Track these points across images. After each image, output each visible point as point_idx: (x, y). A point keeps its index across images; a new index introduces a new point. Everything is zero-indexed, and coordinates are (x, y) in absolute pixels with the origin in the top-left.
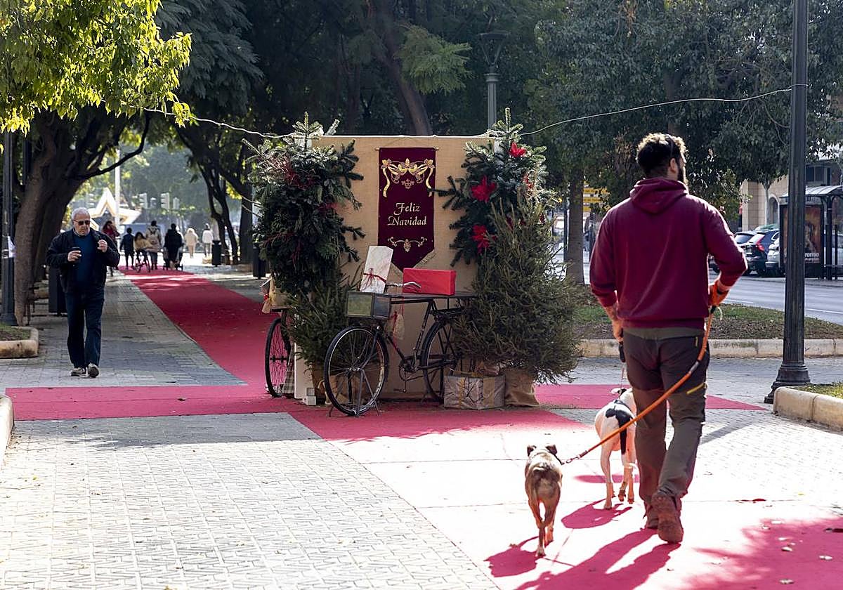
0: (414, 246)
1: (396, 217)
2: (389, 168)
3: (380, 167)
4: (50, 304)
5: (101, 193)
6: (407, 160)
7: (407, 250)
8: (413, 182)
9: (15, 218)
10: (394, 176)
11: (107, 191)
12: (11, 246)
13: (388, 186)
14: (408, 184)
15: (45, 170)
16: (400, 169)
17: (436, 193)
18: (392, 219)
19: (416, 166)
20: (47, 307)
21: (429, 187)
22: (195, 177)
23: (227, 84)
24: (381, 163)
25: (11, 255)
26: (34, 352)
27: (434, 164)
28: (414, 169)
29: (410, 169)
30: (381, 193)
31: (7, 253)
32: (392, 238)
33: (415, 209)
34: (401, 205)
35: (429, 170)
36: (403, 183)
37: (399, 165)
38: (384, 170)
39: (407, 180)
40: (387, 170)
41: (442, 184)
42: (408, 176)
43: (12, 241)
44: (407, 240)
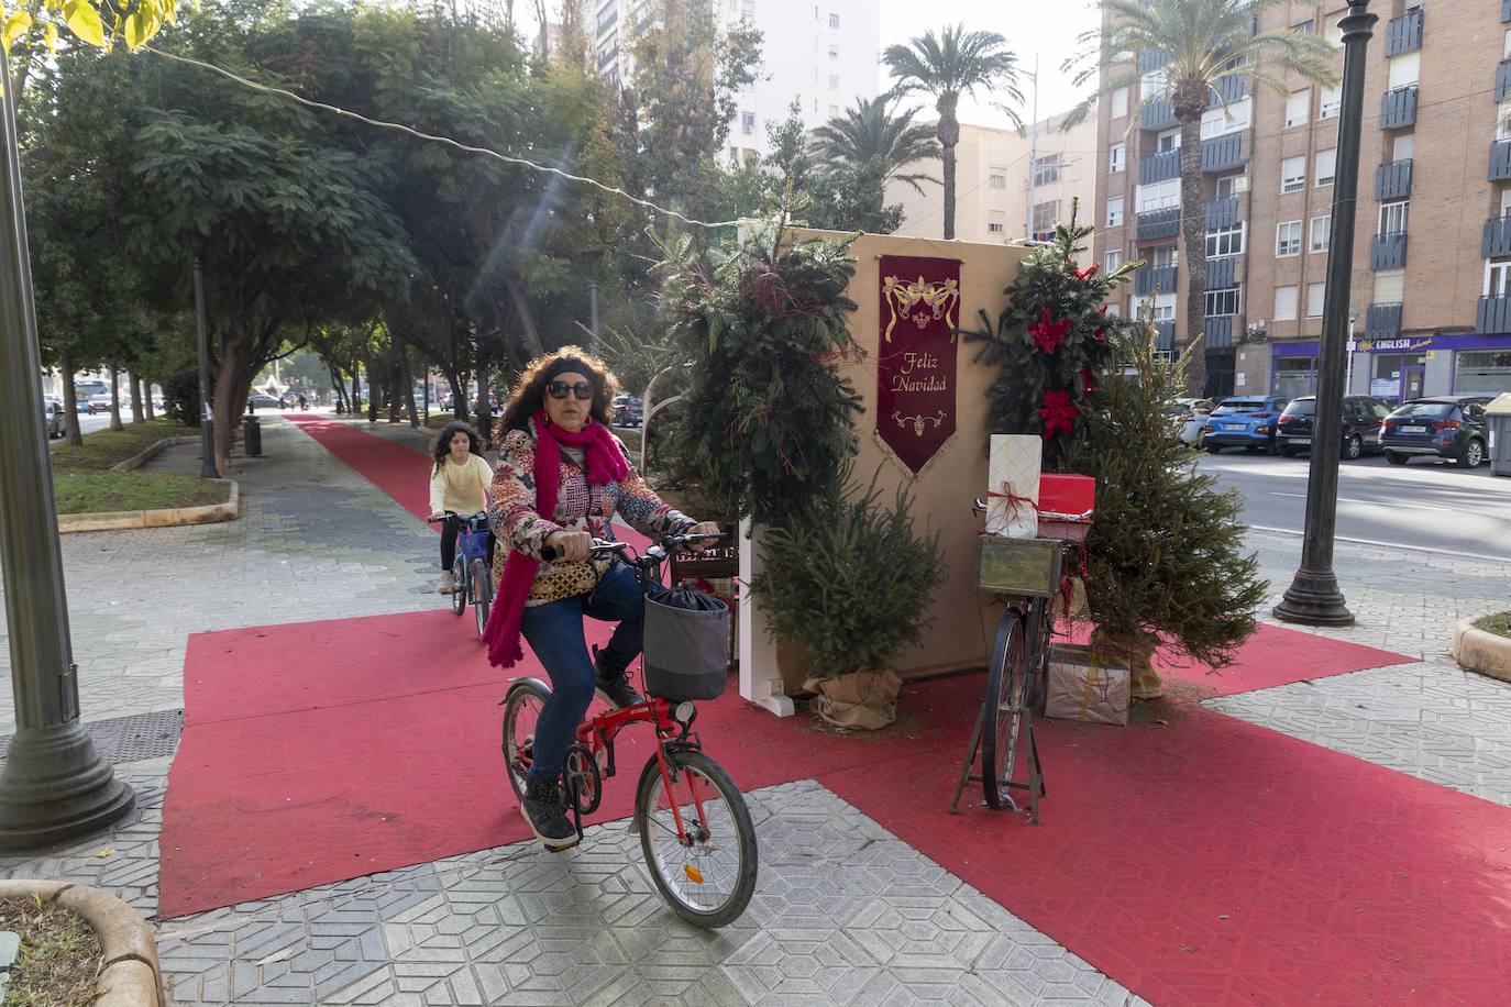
0: (928, 424)
1: (905, 377)
2: (895, 290)
3: (881, 289)
4: (246, 446)
5: (267, 378)
6: (921, 279)
7: (920, 433)
8: (928, 318)
9: (211, 392)
10: (903, 305)
11: (271, 377)
12: (209, 410)
13: (893, 323)
14: (922, 321)
15: (236, 350)
16: (911, 294)
17: (961, 336)
18: (898, 380)
19: (932, 291)
20: (243, 449)
21: (952, 326)
22: (324, 368)
23: (393, 280)
24: (882, 283)
25: (209, 418)
26: (233, 515)
27: (957, 287)
28: (931, 295)
29: (924, 295)
30: (883, 335)
31: (206, 417)
32: (898, 413)
33: (932, 363)
34: (912, 358)
35: (951, 296)
36: (915, 318)
37: (909, 288)
38: (888, 294)
39: (921, 314)
40: (893, 294)
41: (968, 321)
42: (922, 307)
43: (211, 407)
44: (919, 417)
